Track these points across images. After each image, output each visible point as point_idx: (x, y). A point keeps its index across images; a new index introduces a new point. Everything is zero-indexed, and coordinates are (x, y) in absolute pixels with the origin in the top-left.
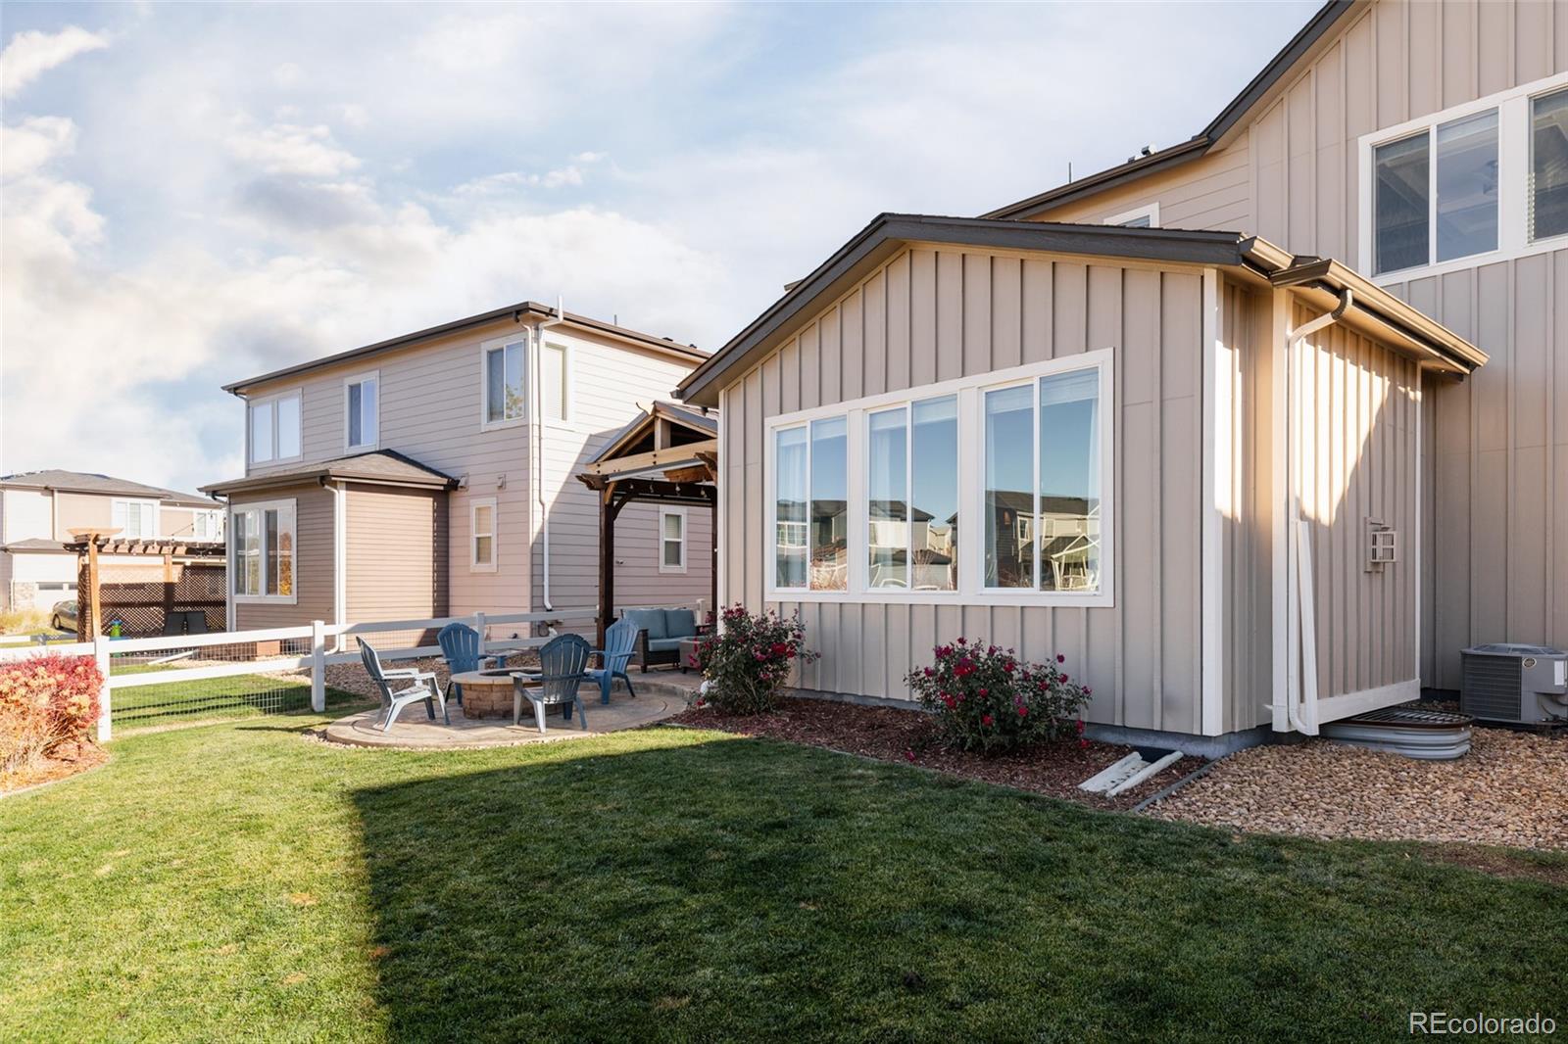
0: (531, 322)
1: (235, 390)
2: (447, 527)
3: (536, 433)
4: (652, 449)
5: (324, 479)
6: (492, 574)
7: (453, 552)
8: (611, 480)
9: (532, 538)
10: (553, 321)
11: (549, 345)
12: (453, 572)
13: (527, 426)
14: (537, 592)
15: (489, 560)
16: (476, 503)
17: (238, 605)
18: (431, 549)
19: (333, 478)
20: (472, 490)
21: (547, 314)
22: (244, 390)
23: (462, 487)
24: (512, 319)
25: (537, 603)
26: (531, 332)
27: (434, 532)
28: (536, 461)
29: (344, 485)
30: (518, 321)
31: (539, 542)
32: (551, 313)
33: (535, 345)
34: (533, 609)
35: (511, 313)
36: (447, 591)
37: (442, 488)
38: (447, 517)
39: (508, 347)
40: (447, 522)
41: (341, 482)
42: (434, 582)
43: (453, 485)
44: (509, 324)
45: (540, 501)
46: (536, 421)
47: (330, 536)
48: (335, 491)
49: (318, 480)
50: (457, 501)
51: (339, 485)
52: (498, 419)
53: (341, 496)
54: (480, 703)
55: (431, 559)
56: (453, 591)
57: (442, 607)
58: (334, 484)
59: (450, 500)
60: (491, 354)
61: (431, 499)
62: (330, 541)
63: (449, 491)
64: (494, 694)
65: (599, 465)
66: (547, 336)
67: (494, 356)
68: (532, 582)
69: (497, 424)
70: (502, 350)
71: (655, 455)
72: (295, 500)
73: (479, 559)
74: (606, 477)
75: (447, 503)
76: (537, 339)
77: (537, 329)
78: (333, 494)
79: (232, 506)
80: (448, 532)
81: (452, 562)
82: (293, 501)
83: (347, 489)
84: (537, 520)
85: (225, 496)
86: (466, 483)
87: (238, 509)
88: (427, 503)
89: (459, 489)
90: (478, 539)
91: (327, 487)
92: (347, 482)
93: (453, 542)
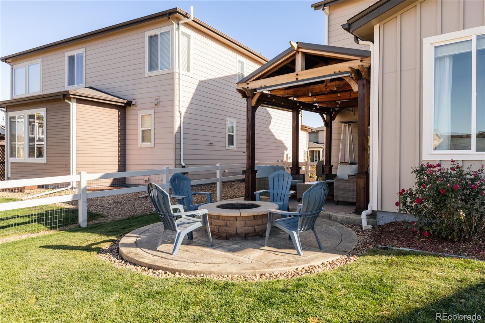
0: (175, 20)
1: (5, 60)
2: (125, 125)
3: (177, 77)
4: (293, 70)
5: (65, 96)
6: (151, 148)
7: (128, 137)
8: (258, 91)
9: (176, 130)
10: (186, 20)
11: (183, 34)
12: (128, 147)
13: (173, 73)
14: (178, 157)
15: (149, 141)
16: (141, 113)
17: (11, 163)
18: (117, 136)
19: (71, 96)
20: (139, 106)
21: (184, 16)
22: (9, 61)
23: (133, 105)
24: (166, 18)
25: (178, 163)
26: (175, 25)
27: (119, 127)
28: (178, 91)
29: (75, 100)
30: (169, 18)
31: (179, 132)
32: (186, 16)
33: (177, 32)
34: (176, 166)
35: (166, 14)
36: (125, 157)
37: (123, 105)
38: (125, 120)
39: (160, 33)
40: (125, 122)
41: (74, 98)
42: (119, 152)
43: (129, 104)
44: (165, 21)
45: (179, 111)
46: (178, 71)
47: (67, 127)
48: (71, 103)
49: (62, 97)
50: (131, 112)
51: (72, 100)
52: (155, 70)
53: (74, 106)
54: (228, 228)
55: (117, 140)
56: (128, 157)
57: (123, 166)
58: (70, 99)
59: (126, 111)
60: (151, 38)
61: (117, 110)
62: (67, 130)
63: (126, 107)
64: (237, 222)
65: (248, 84)
66: (183, 29)
67: (153, 39)
68: (175, 152)
69: (154, 73)
70: (157, 35)
71: (297, 75)
72: (46, 108)
73: (143, 141)
74: (255, 90)
75: (125, 113)
76: (178, 29)
77: (178, 24)
78: (69, 105)
79: (8, 113)
80: (125, 127)
81: (128, 142)
82: (45, 109)
83: (77, 103)
84: (178, 121)
85: (4, 108)
86: (136, 102)
87: (11, 114)
88: (116, 111)
89: (132, 106)
90: (143, 131)
91: (66, 101)
92: (77, 99)
93: (128, 132)
